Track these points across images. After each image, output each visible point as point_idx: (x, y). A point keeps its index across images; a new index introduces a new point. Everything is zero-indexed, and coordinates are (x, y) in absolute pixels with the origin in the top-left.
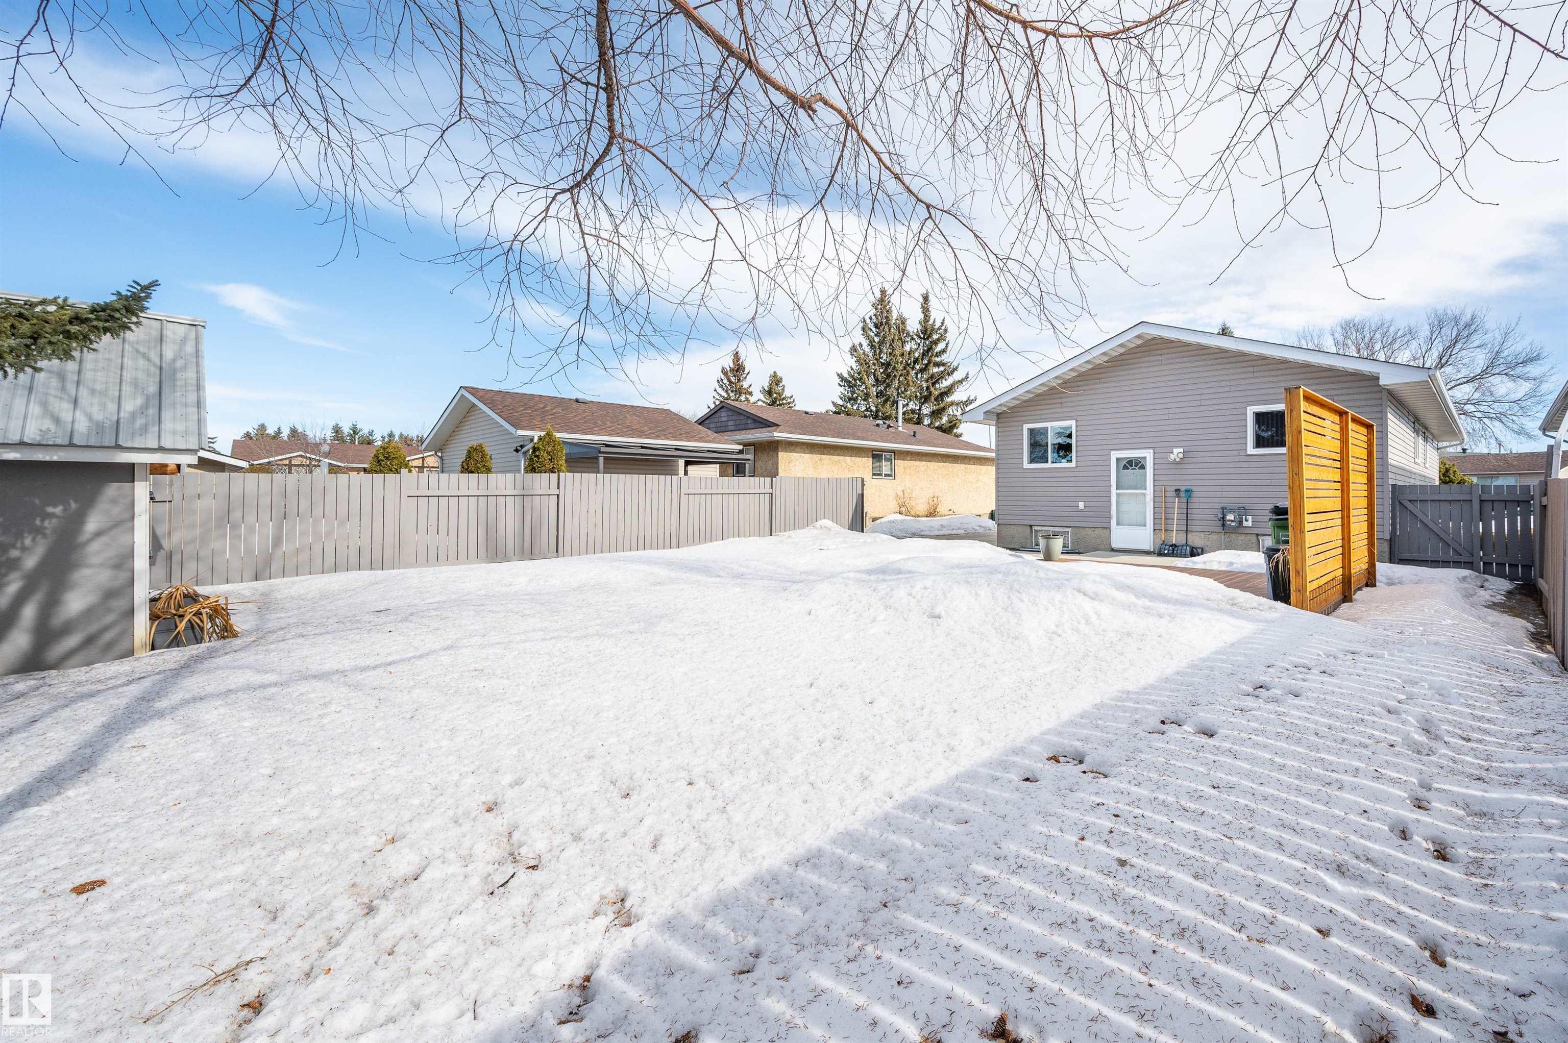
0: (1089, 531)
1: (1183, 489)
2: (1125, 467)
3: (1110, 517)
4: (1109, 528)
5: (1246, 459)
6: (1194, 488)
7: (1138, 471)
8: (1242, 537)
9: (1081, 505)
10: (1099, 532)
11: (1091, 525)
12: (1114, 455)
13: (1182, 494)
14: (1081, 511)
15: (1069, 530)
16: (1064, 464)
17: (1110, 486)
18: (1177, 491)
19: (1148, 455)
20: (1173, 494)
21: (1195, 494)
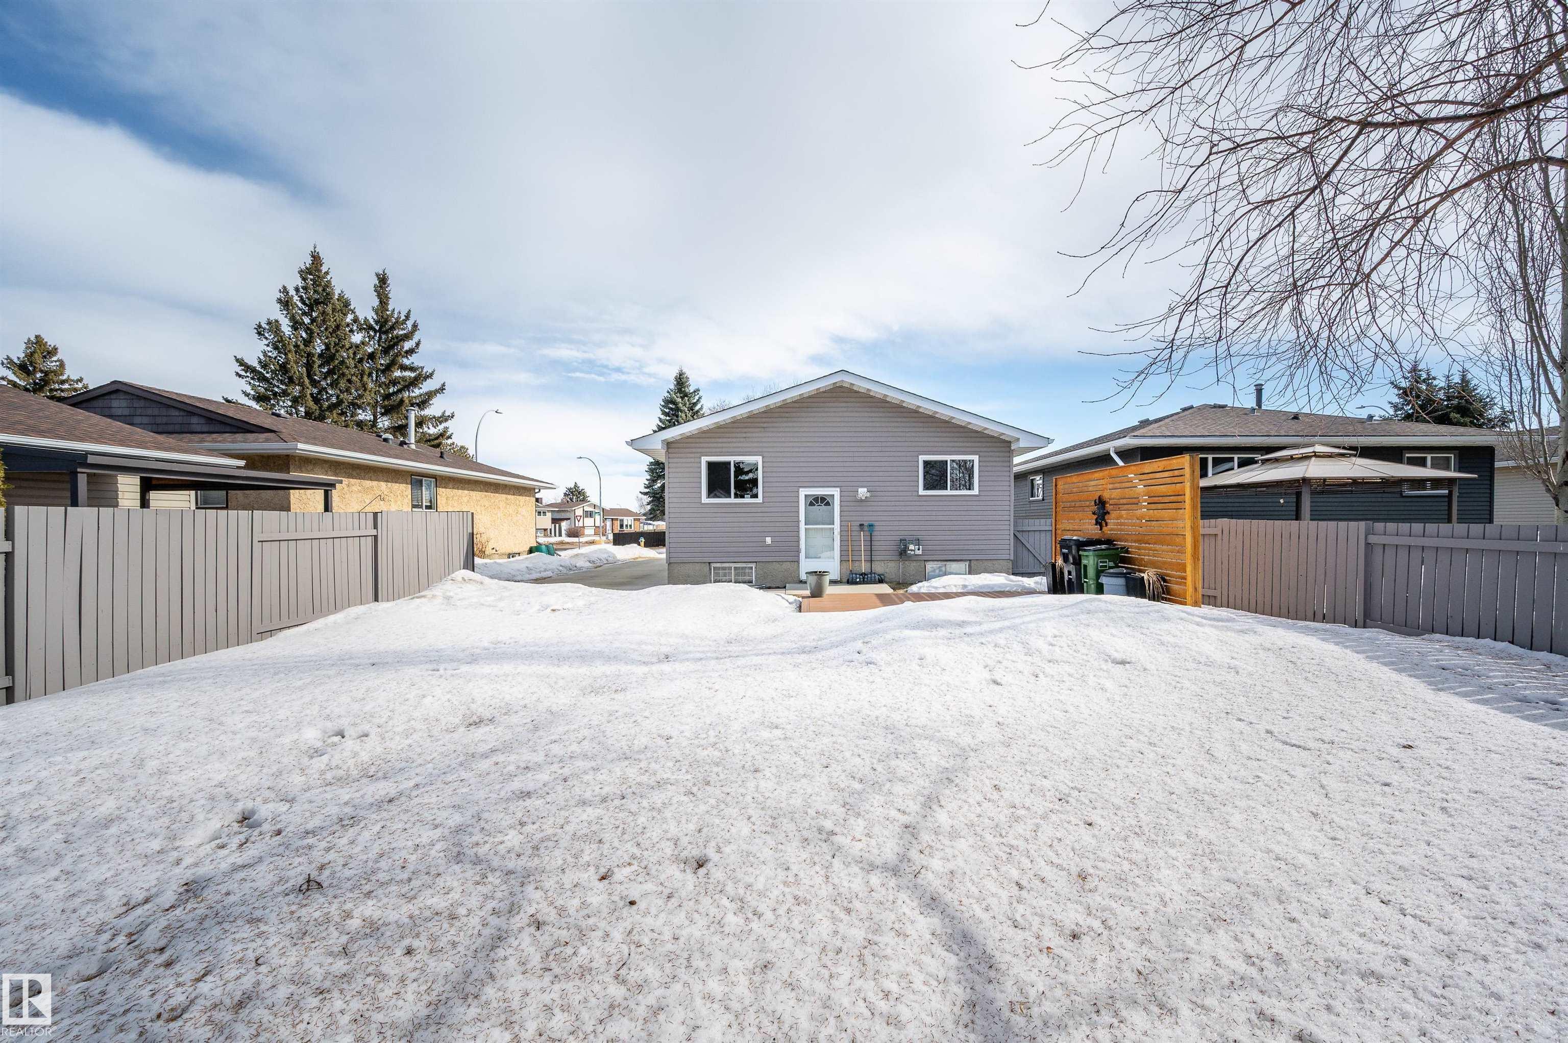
0: (777, 566)
1: (866, 524)
2: (811, 504)
3: (798, 551)
4: (798, 562)
5: (916, 498)
6: (876, 523)
7: (824, 507)
8: (914, 564)
9: (769, 540)
10: (786, 566)
11: (777, 559)
12: (803, 492)
13: (866, 528)
14: (769, 546)
15: (753, 565)
16: (747, 500)
17: (798, 522)
18: (861, 525)
19: (836, 492)
20: (858, 528)
21: (876, 528)
